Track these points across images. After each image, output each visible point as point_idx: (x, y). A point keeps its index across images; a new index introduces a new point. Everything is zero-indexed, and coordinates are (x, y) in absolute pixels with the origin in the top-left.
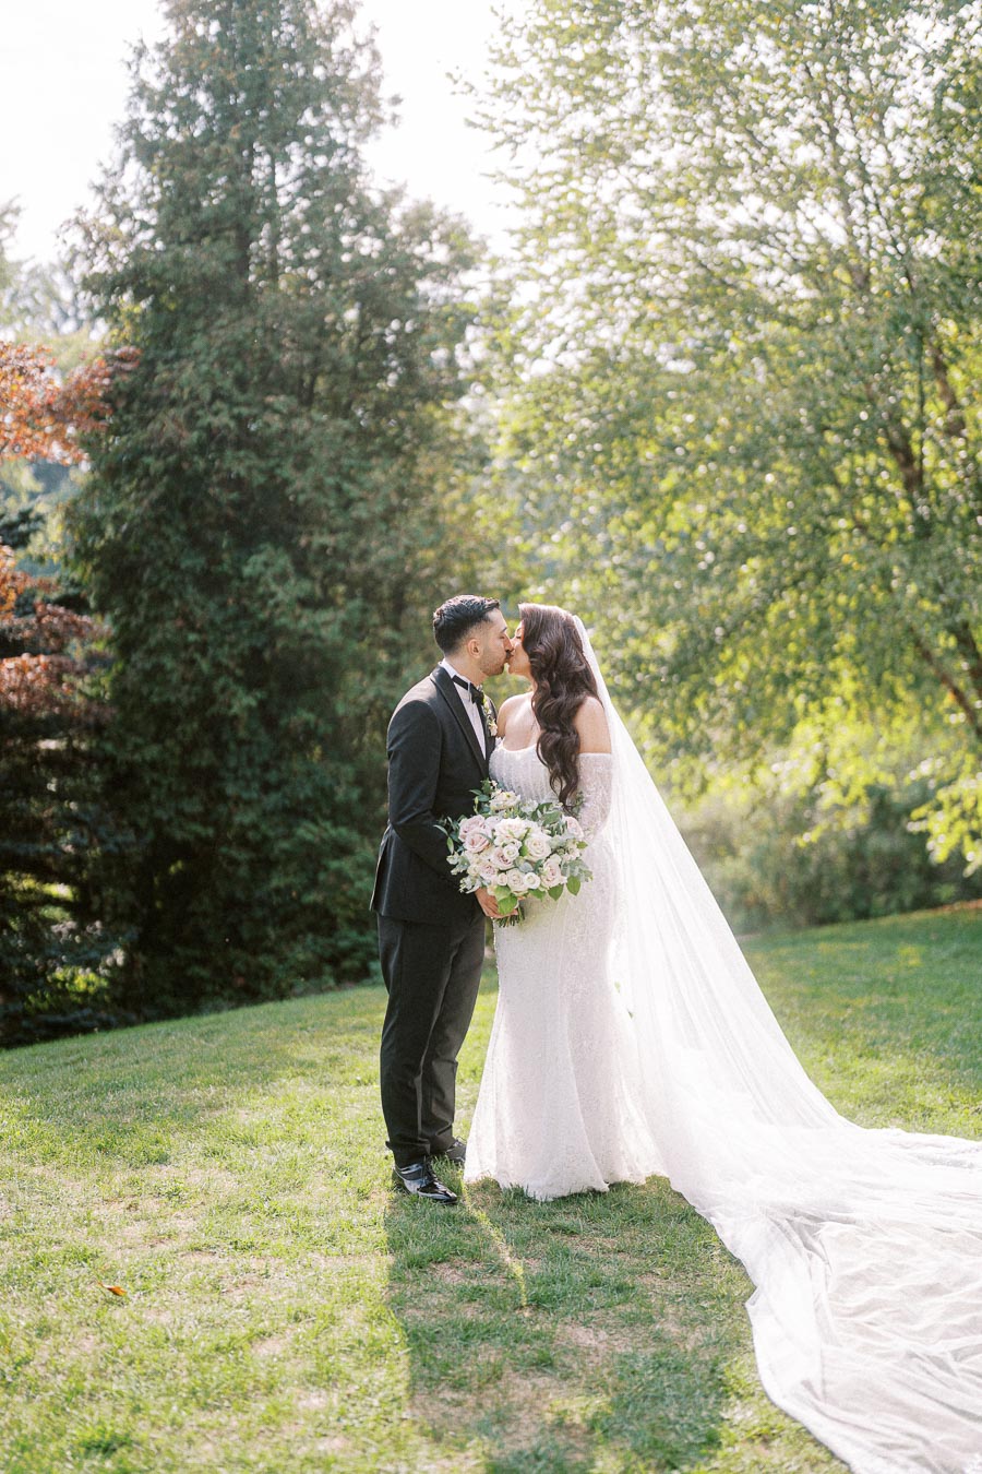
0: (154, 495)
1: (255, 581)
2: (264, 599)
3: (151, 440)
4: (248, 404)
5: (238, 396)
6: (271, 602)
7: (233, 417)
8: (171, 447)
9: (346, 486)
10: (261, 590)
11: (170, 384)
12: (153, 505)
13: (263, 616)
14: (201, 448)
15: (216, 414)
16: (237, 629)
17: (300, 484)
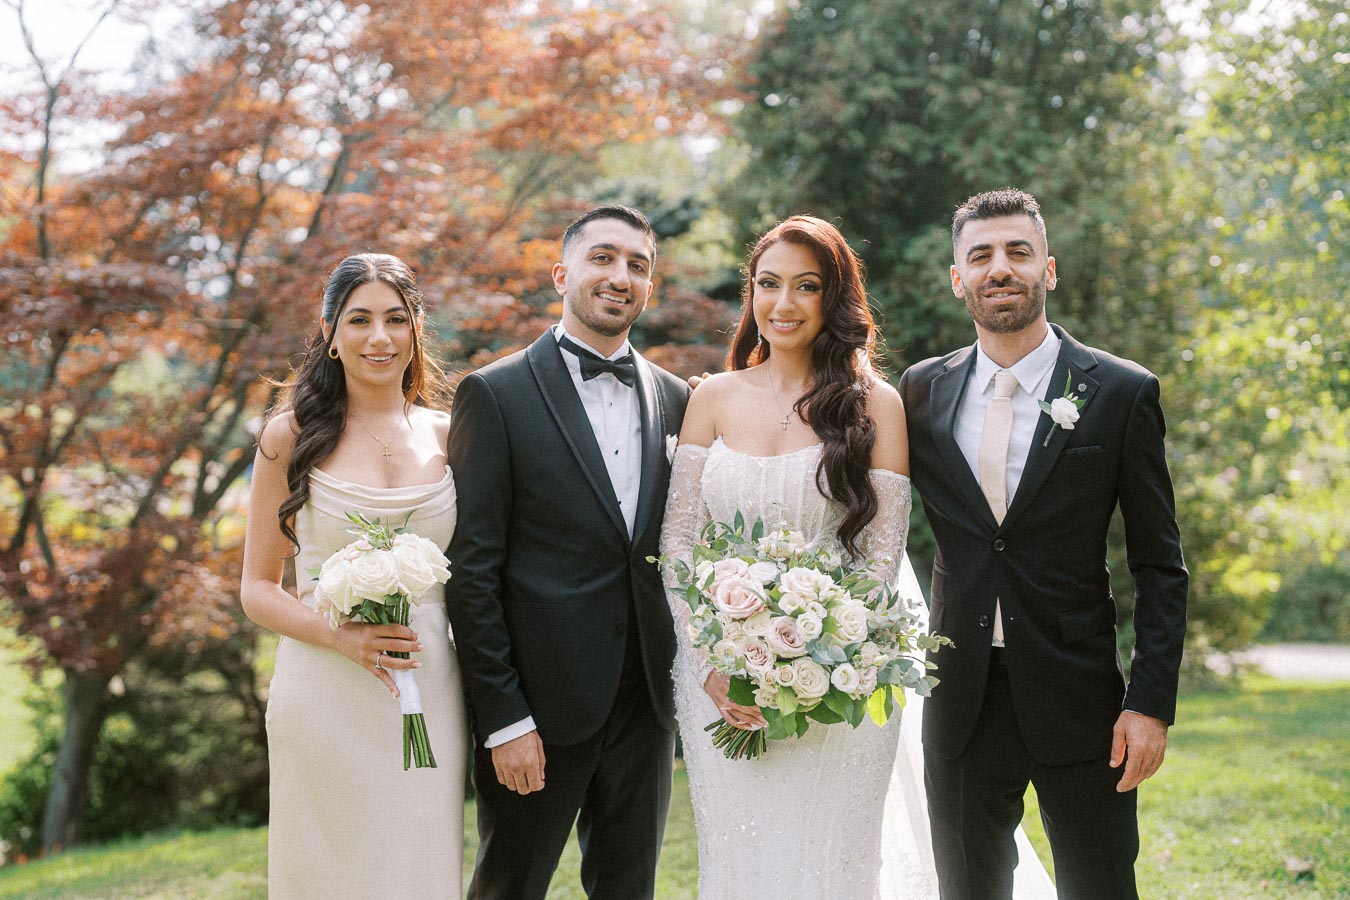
0: (811, 174)
1: (919, 265)
2: (927, 284)
3: (806, 116)
4: (912, 75)
5: (902, 66)
6: (934, 287)
7: (896, 89)
8: (826, 123)
9: (1021, 161)
10: (925, 274)
11: (828, 56)
12: (810, 186)
13: (926, 302)
14: (860, 123)
15: (876, 84)
16: (901, 317)
17: (969, 160)
